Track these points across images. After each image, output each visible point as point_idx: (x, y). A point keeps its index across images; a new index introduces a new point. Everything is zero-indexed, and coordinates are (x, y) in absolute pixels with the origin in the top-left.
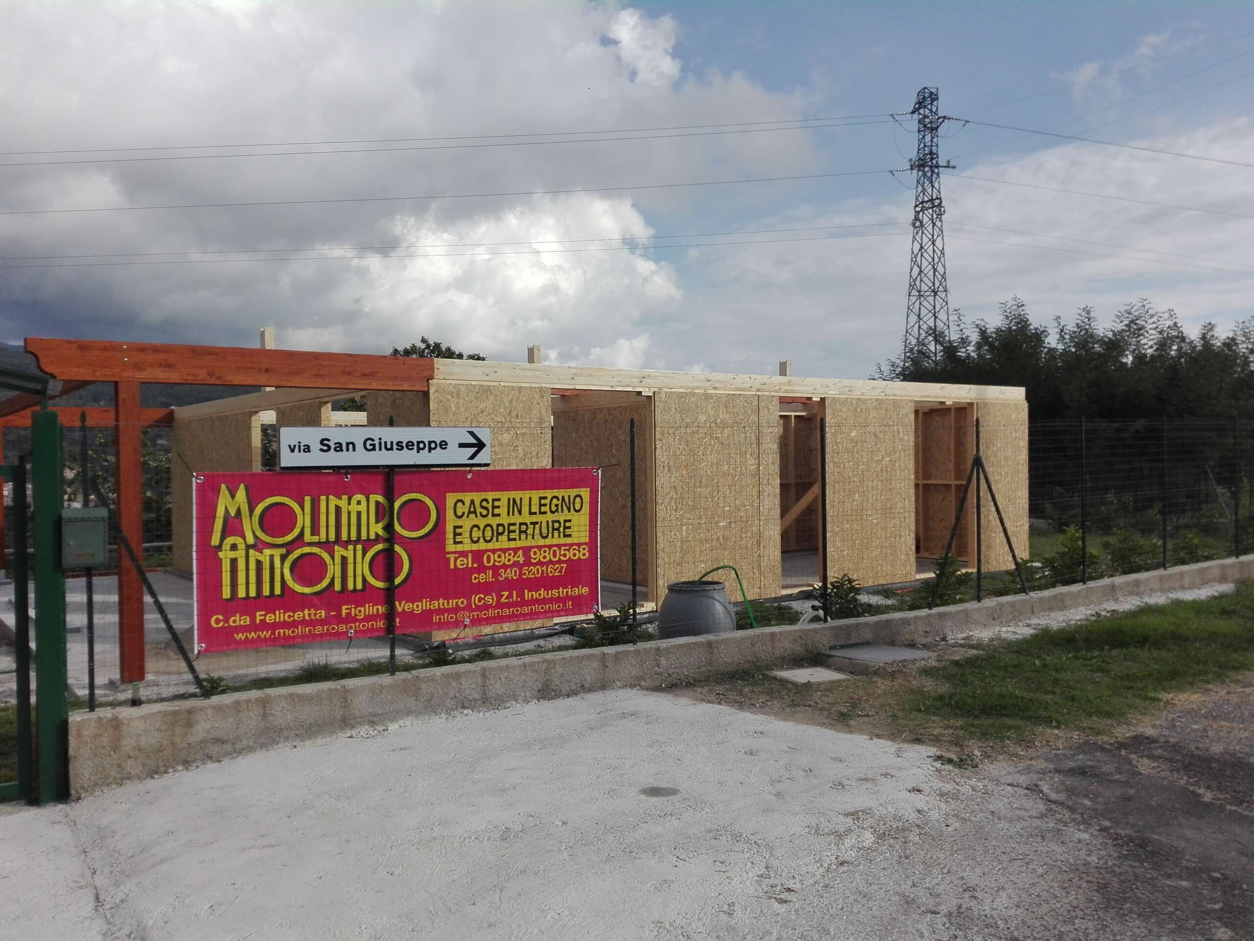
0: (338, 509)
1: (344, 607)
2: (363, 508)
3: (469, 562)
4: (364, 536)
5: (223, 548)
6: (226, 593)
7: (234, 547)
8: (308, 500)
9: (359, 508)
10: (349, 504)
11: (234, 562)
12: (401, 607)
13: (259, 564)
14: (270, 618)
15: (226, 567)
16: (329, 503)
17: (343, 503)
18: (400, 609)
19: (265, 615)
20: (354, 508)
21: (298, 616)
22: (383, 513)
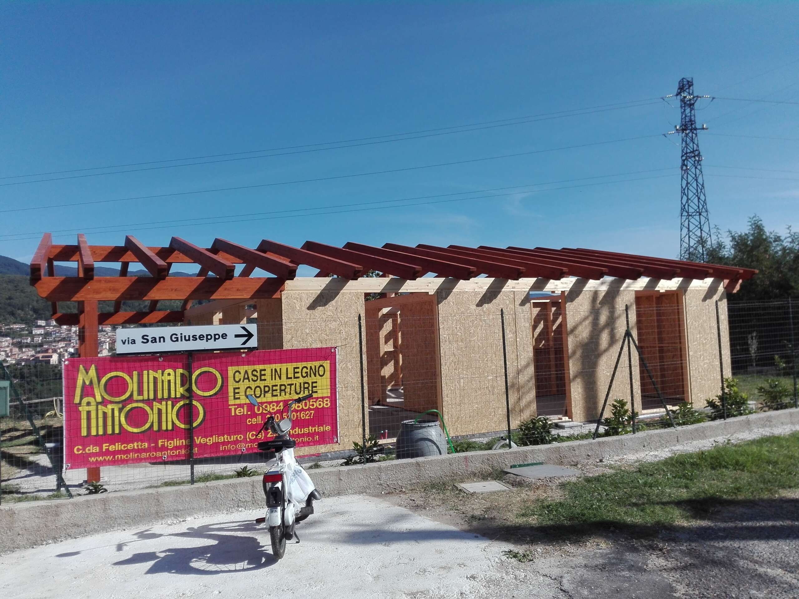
0: (155, 379)
1: (160, 441)
2: (172, 378)
3: (245, 411)
4: (173, 396)
5: (82, 404)
6: (84, 433)
7: (88, 404)
8: (135, 373)
9: (169, 378)
10: (163, 375)
11: (89, 413)
12: (199, 440)
13: (105, 414)
14: (112, 448)
15: (84, 416)
16: (149, 375)
17: (158, 374)
18: (198, 442)
19: (109, 446)
20: (166, 378)
21: (130, 446)
22: (185, 380)
